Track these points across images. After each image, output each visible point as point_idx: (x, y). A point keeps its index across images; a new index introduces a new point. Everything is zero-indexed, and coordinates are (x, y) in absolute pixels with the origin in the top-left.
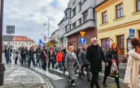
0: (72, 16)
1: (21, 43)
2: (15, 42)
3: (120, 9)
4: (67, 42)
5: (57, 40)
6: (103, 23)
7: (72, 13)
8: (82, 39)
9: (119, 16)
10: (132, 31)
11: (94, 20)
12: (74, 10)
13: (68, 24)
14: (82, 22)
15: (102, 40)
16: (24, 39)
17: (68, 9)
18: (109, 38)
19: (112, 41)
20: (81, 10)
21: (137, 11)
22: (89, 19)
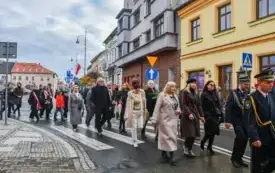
0: (132, 25)
1: (30, 76)
2: (17, 76)
3: (226, 14)
4: (121, 77)
5: (102, 72)
6: (192, 40)
7: (132, 19)
8: (152, 72)
9: (223, 28)
10: (247, 57)
11: (175, 34)
12: (137, 13)
13: (125, 42)
14: (152, 38)
15: (190, 73)
16: (36, 69)
17: (124, 11)
18: (202, 70)
19: (210, 76)
20: (149, 14)
21: (258, 18)
22: (166, 31)
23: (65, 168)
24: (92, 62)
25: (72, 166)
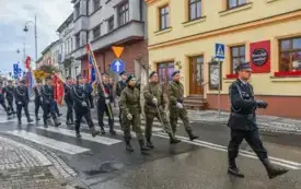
0: (91, 10)
3: (196, 2)
4: (79, 70)
5: (56, 65)
6: (161, 29)
7: (91, 3)
8: (118, 64)
9: (193, 17)
10: (220, 47)
11: (142, 22)
13: (82, 30)
14: (115, 26)
15: (158, 64)
18: (172, 61)
19: (180, 67)
21: (228, 9)
22: (131, 18)
23: (41, 178)
24: (44, 53)
25: (49, 175)
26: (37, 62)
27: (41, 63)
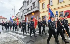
3: (51, 2)
4: (24, 18)
10: (57, 12)
12: (28, 2)
13: (25, 9)
14: (32, 8)
15: (42, 17)
18: (46, 16)
20: (31, 2)
21: (59, 3)
22: (36, 6)
24: (16, 15)
26: (15, 17)
27: (16, 17)
